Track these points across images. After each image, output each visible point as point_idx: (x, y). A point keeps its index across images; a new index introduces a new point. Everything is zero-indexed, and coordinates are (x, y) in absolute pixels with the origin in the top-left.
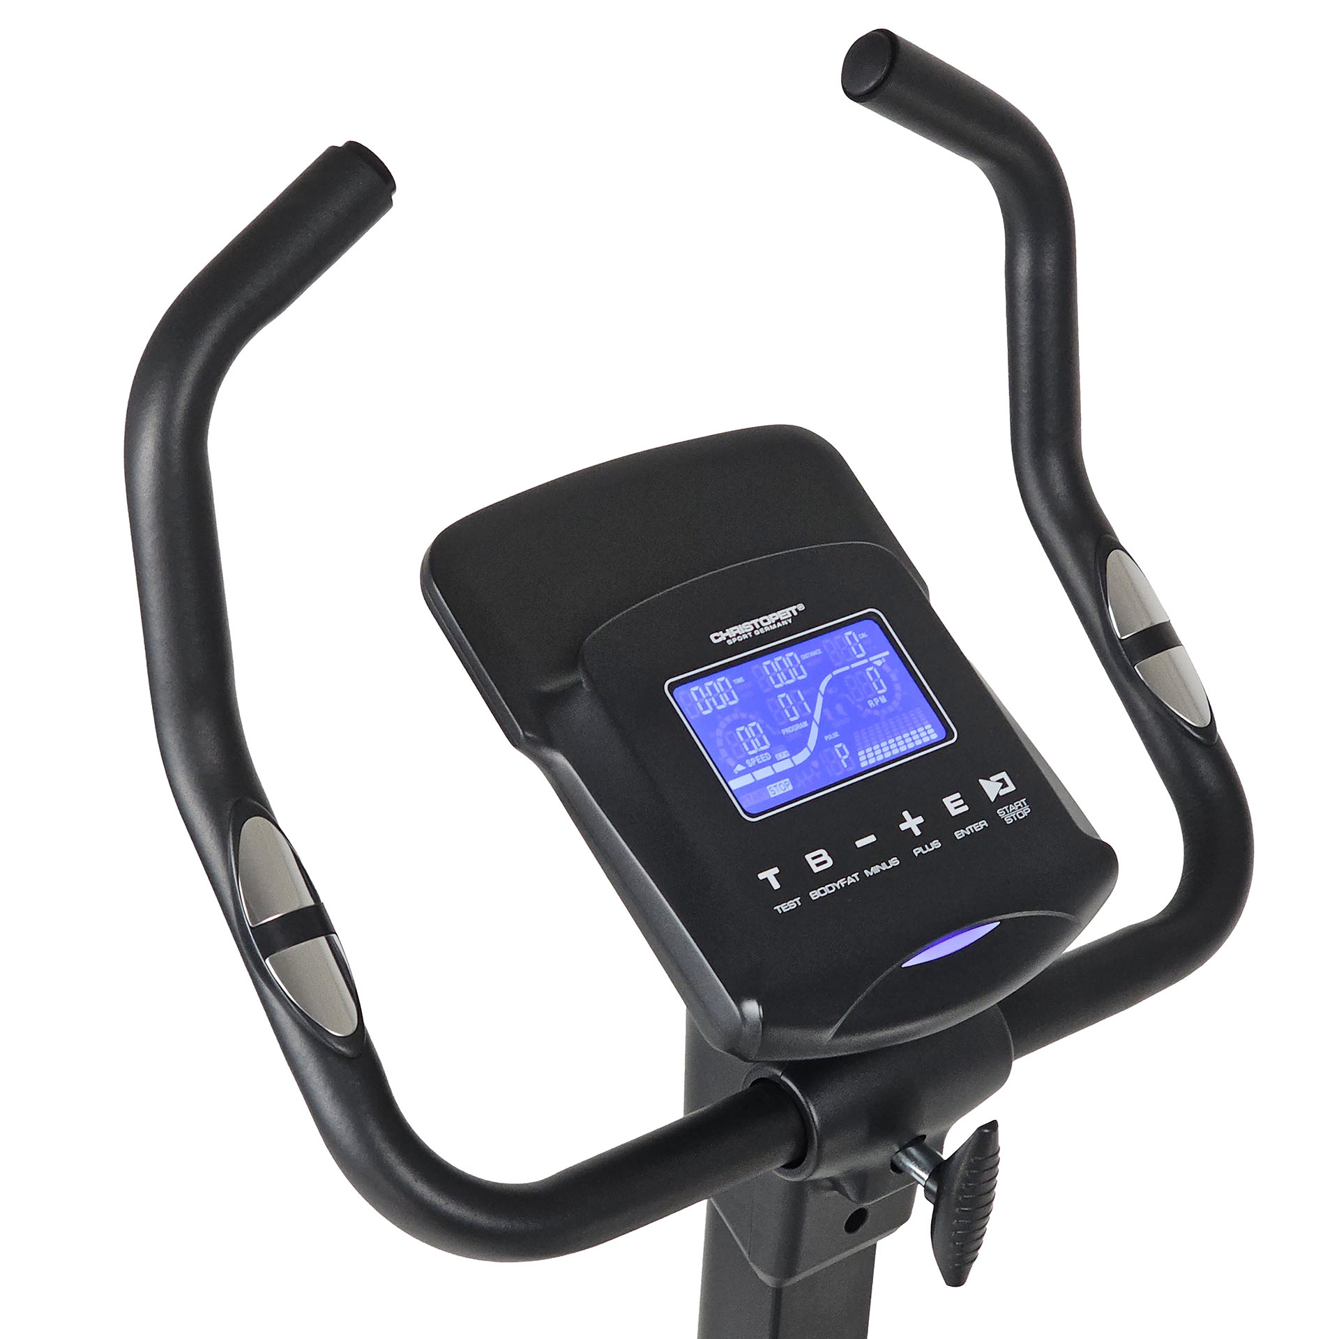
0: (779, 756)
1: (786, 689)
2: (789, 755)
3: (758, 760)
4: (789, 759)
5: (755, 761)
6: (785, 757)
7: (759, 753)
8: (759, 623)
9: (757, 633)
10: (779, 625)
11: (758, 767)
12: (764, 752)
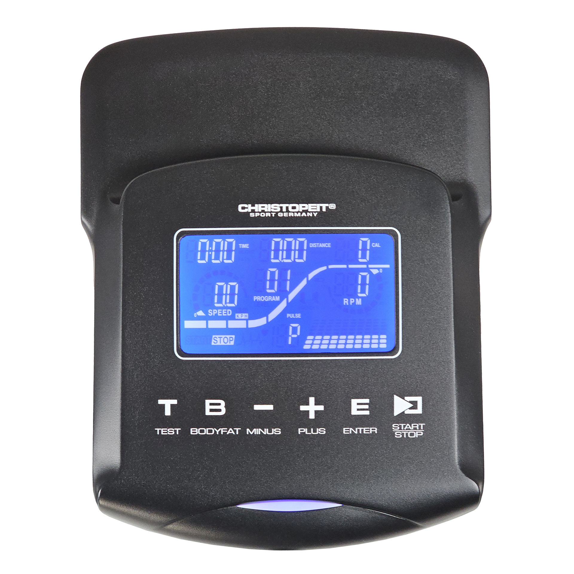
0: (239, 316)
1: (279, 266)
2: (247, 318)
3: (219, 312)
4: (245, 321)
5: (216, 313)
6: (243, 318)
7: (224, 308)
8: (287, 208)
9: (280, 215)
10: (304, 214)
11: (216, 318)
12: (228, 308)
